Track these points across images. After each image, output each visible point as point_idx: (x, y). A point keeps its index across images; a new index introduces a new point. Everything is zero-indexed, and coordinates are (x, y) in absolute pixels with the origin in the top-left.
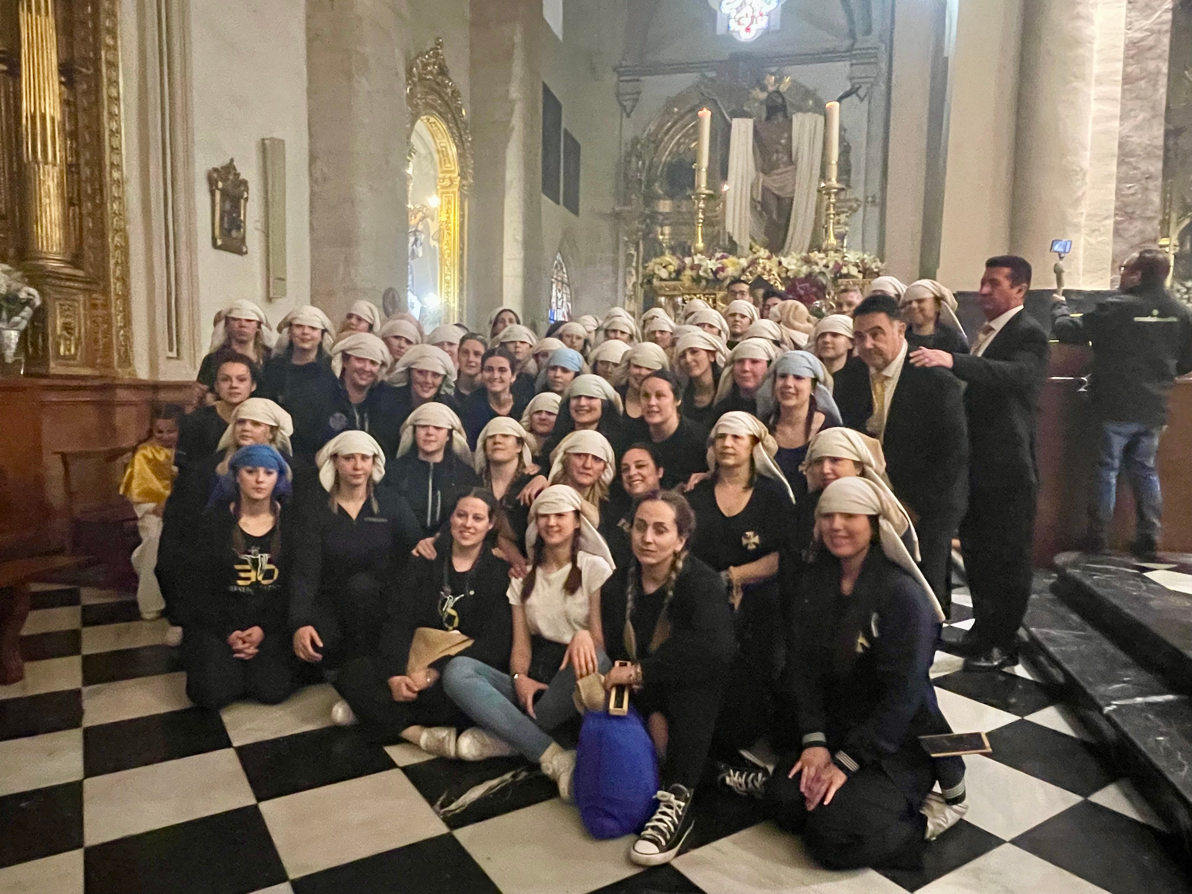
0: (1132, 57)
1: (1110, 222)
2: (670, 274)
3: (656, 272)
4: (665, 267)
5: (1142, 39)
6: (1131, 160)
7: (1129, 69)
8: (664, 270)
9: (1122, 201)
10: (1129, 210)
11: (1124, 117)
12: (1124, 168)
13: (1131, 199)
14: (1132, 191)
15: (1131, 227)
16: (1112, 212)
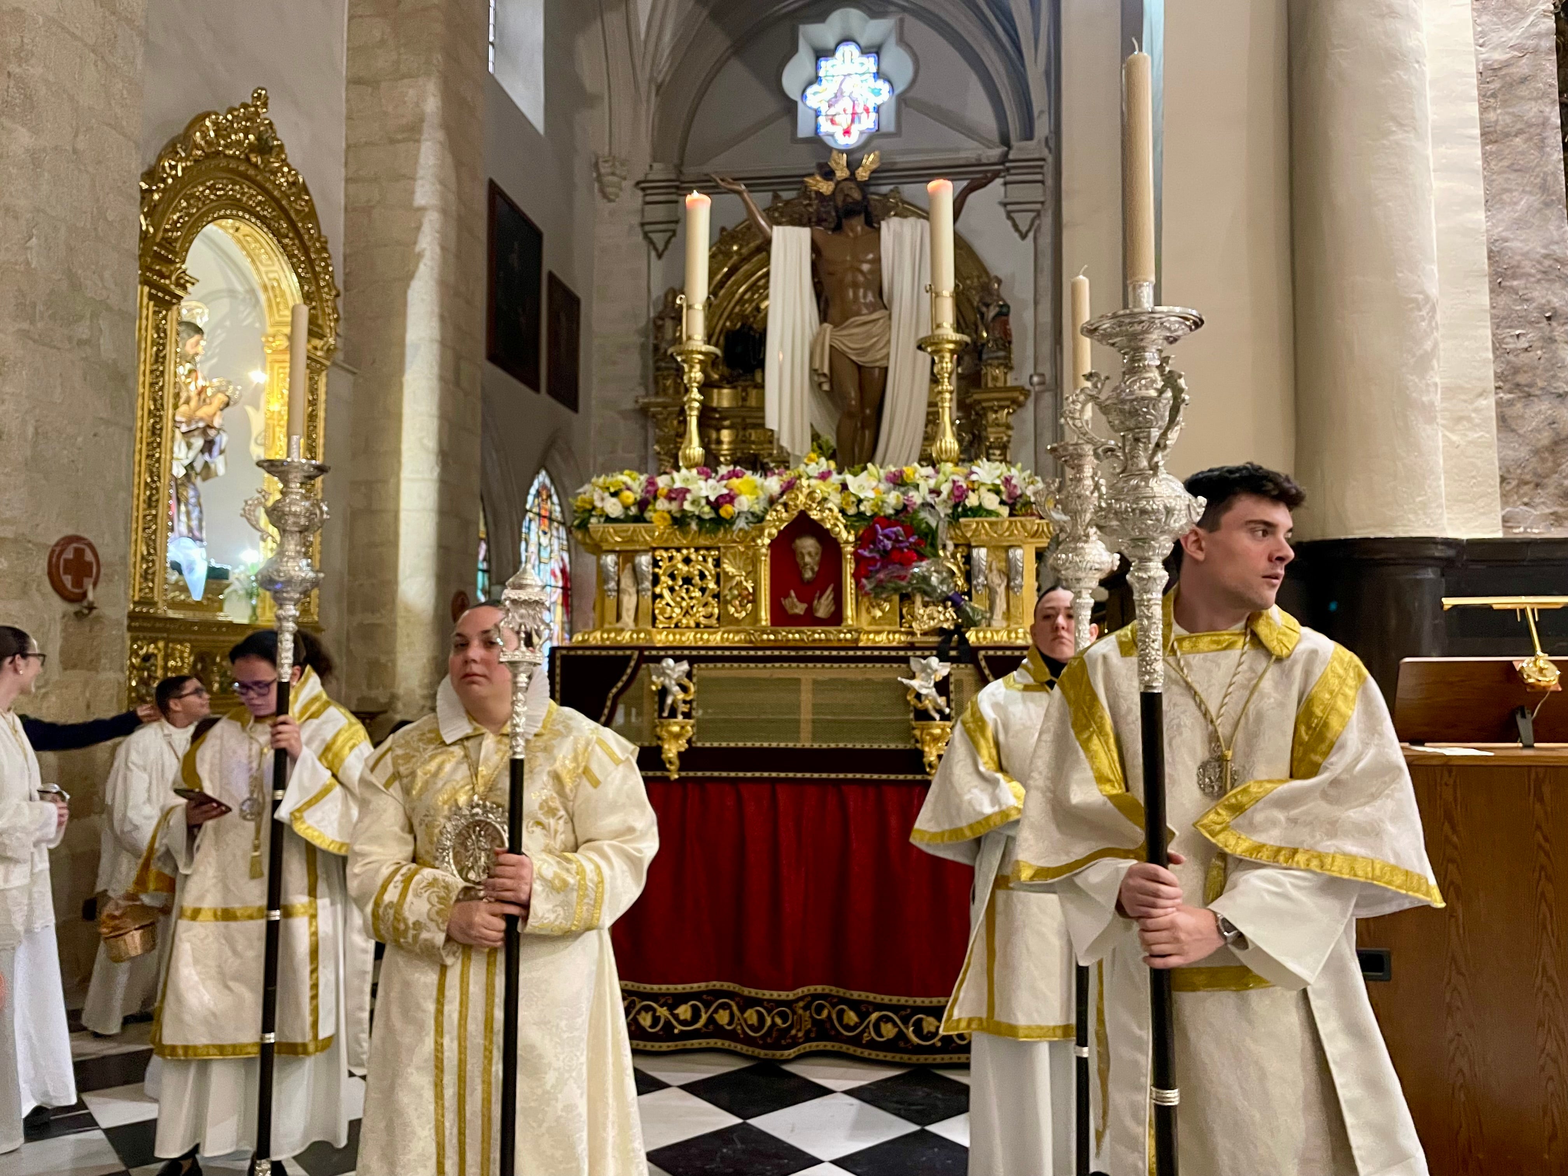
0: (1494, 95)
1: (1489, 404)
2: (627, 508)
3: (598, 504)
4: (615, 494)
5: (1507, 64)
6: (1515, 283)
7: (1492, 116)
8: (614, 500)
9: (1508, 362)
10: (1522, 379)
11: (1492, 202)
12: (1503, 300)
13: (1524, 358)
14: (1523, 343)
15: (1529, 413)
16: (1492, 384)
